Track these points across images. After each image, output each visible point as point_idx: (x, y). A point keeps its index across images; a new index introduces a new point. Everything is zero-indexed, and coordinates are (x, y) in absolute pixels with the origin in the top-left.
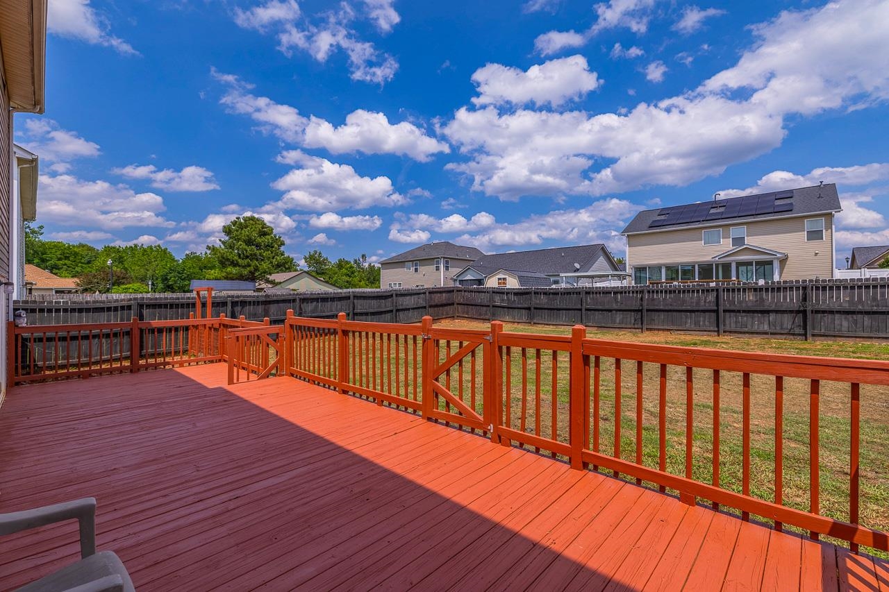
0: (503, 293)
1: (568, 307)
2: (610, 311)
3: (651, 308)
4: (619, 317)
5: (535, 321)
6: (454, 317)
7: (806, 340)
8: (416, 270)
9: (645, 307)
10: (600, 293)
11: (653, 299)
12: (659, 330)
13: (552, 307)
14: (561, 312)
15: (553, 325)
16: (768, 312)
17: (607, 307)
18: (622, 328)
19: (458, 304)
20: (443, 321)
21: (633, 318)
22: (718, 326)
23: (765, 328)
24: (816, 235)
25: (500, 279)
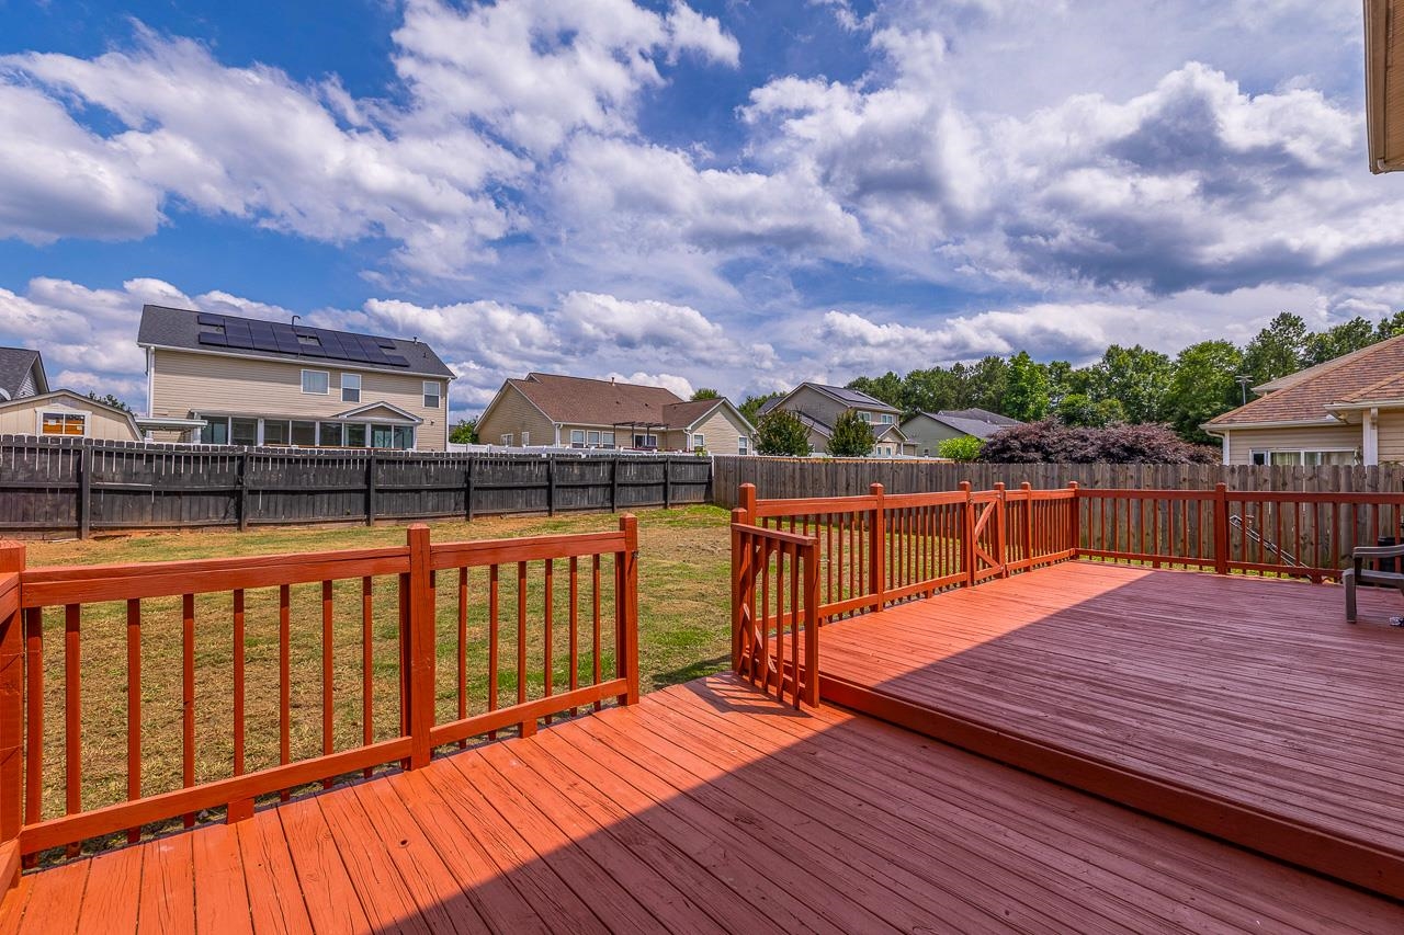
1: (336, 487)
2: (418, 491)
3: (480, 485)
4: (431, 500)
5: (251, 519)
7: (613, 512)
9: (473, 485)
10: (400, 462)
11: (481, 473)
12: (487, 515)
13: (298, 488)
14: (318, 497)
15: (299, 524)
16: (587, 486)
17: (413, 486)
18: (437, 517)
21: (452, 501)
22: (550, 504)
23: (586, 503)
24: (431, 401)
25: (58, 417)
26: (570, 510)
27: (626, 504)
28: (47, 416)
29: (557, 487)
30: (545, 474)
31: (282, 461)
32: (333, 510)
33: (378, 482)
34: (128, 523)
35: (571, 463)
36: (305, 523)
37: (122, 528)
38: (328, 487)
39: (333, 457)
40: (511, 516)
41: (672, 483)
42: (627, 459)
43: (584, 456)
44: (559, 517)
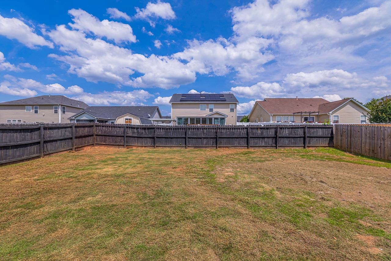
0: (134, 128)
1: (177, 137)
2: (201, 138)
3: (221, 136)
4: (205, 141)
5: (157, 145)
6: (93, 144)
7: (277, 148)
8: (36, 112)
9: (218, 136)
10: (195, 129)
11: (221, 132)
12: (224, 147)
13: (168, 137)
14: (173, 139)
15: (168, 147)
16: (264, 138)
17: (199, 136)
18: (207, 147)
19: (96, 135)
20: (85, 148)
21: (212, 142)
22: (248, 144)
23: (263, 144)
24: (232, 110)
25: (127, 119)
26: (257, 147)
27: (283, 145)
28: (126, 119)
29: (250, 137)
30: (246, 132)
31: (164, 129)
32: (177, 143)
33: (188, 135)
34: (133, 145)
35: (257, 128)
36: (170, 147)
37: (132, 146)
38: (175, 136)
39: (177, 127)
40: (232, 148)
41: (308, 137)
42: (284, 127)
43: (263, 126)
44: (252, 150)
